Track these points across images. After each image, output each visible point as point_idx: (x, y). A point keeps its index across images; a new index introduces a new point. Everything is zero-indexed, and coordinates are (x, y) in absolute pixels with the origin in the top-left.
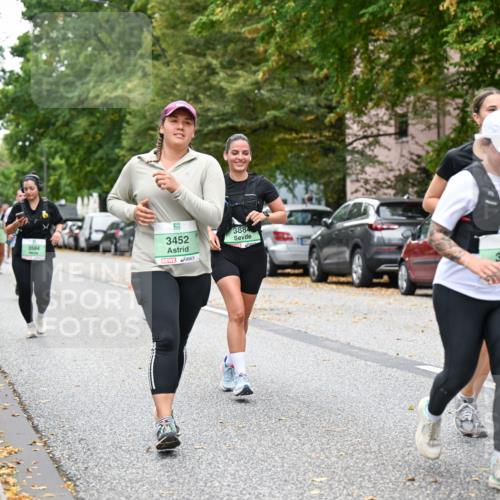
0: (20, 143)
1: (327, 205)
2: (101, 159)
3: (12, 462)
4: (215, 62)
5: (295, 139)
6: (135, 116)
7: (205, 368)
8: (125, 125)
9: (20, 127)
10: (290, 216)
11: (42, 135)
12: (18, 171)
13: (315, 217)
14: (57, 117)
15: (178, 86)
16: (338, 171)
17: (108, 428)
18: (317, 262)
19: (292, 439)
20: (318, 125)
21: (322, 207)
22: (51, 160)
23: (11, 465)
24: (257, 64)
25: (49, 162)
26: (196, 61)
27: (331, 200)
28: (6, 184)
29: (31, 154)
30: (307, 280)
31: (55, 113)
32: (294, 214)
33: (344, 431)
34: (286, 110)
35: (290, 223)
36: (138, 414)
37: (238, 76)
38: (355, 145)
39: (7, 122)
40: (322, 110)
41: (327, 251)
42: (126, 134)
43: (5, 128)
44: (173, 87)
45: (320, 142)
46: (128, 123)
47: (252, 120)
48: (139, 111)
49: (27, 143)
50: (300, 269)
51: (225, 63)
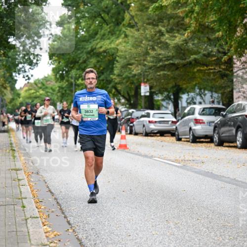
0: (61, 72)
1: (223, 105)
2: (103, 80)
3: (56, 240)
4: (163, 29)
5: (206, 70)
6: (121, 58)
7: (158, 192)
8: (115, 62)
9: (61, 63)
10: (203, 110)
11: (72, 68)
12: (59, 87)
13: (217, 111)
14: (80, 58)
15: (144, 42)
16: (229, 86)
17: (106, 223)
18: (217, 135)
19: (204, 230)
20: (218, 62)
21: (221, 106)
22: (76, 81)
23: (56, 242)
24: (185, 30)
25: (76, 82)
26: (153, 28)
27: (225, 102)
28: (53, 94)
29: (66, 78)
30: (212, 145)
31: (79, 56)
32: (205, 109)
33: (232, 226)
34: (201, 54)
35: (204, 115)
36: (122, 216)
37: (175, 37)
38: (238, 73)
39: (53, 61)
40: (220, 55)
41: (223, 129)
42: (117, 67)
43: (53, 64)
44: (141, 42)
45: (220, 71)
46: (117, 61)
47: (183, 60)
48: (123, 55)
49: (64, 72)
50: (208, 139)
51: (168, 30)
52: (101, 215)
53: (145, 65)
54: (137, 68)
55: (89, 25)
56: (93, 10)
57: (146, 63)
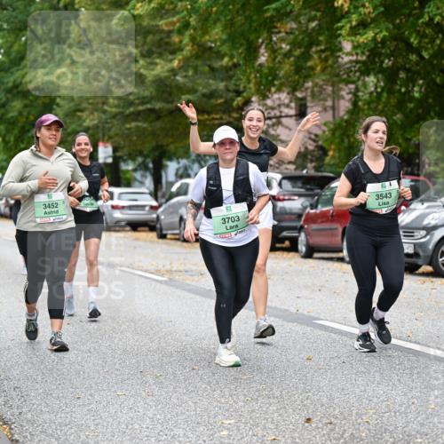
4: (135, 51)
5: (207, 120)
6: (64, 100)
7: (127, 323)
8: (55, 107)
17: (39, 377)
19: (203, 386)
20: (227, 107)
24: (173, 53)
33: (250, 379)
34: (198, 94)
37: (156, 64)
40: (231, 95)
45: (229, 123)
46: (58, 105)
47: (168, 102)
51: (144, 52)
52: (30, 365)
53: (105, 112)
54: (91, 117)
55: (9, 45)
56: (16, 17)
57: (106, 107)
